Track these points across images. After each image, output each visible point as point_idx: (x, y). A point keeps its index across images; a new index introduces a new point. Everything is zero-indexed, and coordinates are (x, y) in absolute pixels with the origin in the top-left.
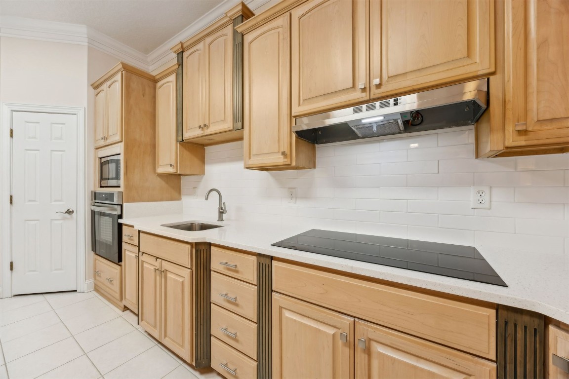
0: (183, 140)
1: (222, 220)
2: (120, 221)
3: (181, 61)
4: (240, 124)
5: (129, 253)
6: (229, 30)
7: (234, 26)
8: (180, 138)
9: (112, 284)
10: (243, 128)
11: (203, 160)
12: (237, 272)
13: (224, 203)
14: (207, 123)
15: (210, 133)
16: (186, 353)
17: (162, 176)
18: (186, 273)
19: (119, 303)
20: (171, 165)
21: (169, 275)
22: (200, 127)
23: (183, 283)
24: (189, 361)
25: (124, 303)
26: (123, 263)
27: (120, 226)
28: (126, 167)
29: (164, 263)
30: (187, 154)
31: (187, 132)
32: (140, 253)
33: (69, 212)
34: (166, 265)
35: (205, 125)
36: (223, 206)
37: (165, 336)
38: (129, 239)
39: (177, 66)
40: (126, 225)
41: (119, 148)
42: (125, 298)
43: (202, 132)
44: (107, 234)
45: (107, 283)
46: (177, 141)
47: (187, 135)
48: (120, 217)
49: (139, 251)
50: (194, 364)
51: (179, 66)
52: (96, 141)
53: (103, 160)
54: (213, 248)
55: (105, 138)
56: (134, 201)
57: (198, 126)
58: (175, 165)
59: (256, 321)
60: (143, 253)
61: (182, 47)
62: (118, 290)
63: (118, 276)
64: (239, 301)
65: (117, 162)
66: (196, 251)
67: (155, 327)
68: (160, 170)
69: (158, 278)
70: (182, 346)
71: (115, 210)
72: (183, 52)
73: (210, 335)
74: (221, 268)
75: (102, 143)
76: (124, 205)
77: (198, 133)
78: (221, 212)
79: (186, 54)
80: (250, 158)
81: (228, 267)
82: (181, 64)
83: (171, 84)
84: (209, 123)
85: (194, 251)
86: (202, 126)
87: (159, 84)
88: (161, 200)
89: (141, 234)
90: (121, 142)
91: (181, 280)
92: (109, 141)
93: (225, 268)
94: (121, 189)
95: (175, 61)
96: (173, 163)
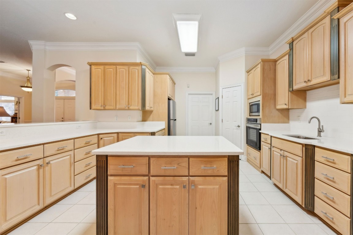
0: (293, 90)
1: (320, 136)
2: (260, 131)
3: (291, 47)
4: (336, 76)
5: (265, 147)
6: (327, 20)
7: (331, 16)
8: (291, 89)
9: (256, 160)
10: (339, 78)
11: (305, 100)
12: (335, 163)
13: (322, 126)
14: (310, 79)
15: (312, 84)
16: (299, 199)
17: (278, 110)
18: (300, 159)
19: (259, 169)
20: (285, 104)
21: (288, 158)
22: (305, 82)
23: (297, 164)
24: (300, 203)
25: (262, 169)
26: (261, 151)
27: (260, 133)
28: (263, 107)
29: (285, 152)
30: (294, 97)
31: (295, 85)
32: (272, 147)
33: (239, 126)
34: (286, 154)
35: (309, 80)
36: (321, 127)
37: (286, 188)
38: (265, 140)
39: (289, 51)
40: (263, 133)
41: (260, 98)
42: (262, 167)
43: (306, 84)
44: (254, 137)
45: (253, 159)
46: (289, 91)
47: (296, 87)
48: (260, 129)
49: (271, 146)
50: (304, 206)
51: (290, 50)
52: (248, 95)
53: (251, 104)
54: (316, 149)
55: (252, 94)
56: (266, 123)
57: (303, 81)
58: (288, 104)
59: (350, 194)
60: (273, 147)
61: (293, 40)
62: (259, 162)
63: (259, 157)
64: (335, 180)
65: (258, 105)
66: (306, 149)
67: (280, 182)
68: (279, 107)
69: (282, 159)
70: (296, 195)
71: (258, 126)
72: (293, 42)
73: (314, 195)
74: (322, 160)
75: (251, 96)
76: (262, 124)
77: (304, 85)
78: (320, 131)
79: (294, 43)
80: (345, 97)
81: (327, 160)
82: (291, 48)
83: (285, 61)
84: (311, 79)
85: (304, 148)
86: (307, 81)
87: (278, 62)
88: (279, 123)
89: (272, 138)
90: (261, 95)
91: (296, 162)
92: (254, 95)
93: (325, 160)
94: (261, 117)
95: (288, 48)
96: (287, 103)
